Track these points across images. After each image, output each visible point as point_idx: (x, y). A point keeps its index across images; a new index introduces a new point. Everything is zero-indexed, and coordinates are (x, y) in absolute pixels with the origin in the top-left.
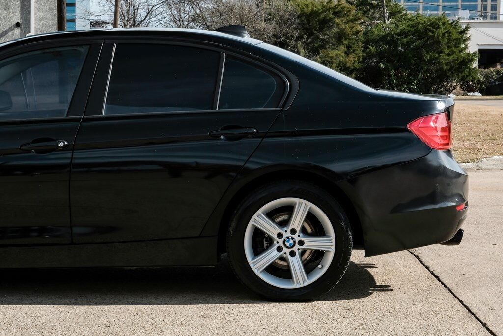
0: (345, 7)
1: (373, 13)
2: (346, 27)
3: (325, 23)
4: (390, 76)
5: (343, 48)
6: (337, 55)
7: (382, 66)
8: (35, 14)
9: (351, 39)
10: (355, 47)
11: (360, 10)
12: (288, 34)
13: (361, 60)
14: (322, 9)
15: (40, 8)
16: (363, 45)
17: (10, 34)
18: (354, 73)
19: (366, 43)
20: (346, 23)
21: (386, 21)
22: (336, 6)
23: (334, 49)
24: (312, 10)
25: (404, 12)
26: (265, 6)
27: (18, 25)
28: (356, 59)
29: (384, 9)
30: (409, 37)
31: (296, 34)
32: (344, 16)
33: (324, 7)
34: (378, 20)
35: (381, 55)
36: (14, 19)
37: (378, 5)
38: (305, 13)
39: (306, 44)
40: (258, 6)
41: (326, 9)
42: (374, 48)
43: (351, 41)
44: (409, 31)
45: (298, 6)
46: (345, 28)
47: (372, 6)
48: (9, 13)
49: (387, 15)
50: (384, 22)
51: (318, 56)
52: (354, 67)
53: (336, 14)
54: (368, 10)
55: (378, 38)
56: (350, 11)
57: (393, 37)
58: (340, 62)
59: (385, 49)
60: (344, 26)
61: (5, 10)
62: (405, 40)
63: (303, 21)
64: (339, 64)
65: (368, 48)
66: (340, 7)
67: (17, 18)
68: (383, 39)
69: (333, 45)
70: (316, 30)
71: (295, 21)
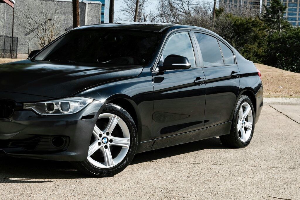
0: (258, 22)
1: (273, 26)
2: (259, 33)
3: (247, 30)
4: (282, 60)
5: (256, 44)
6: (253, 48)
7: (277, 54)
8: (88, 18)
9: (261, 40)
10: (263, 44)
11: (266, 24)
12: (227, 35)
13: (266, 51)
14: (246, 22)
15: (90, 15)
16: (267, 43)
18: (262, 58)
19: (269, 42)
20: (259, 31)
21: (281, 30)
22: (254, 21)
23: (251, 44)
24: (241, 23)
25: (291, 26)
26: (214, 19)
28: (263, 50)
29: (279, 24)
30: (293, 40)
31: (231, 35)
32: (258, 27)
33: (247, 21)
34: (276, 29)
35: (277, 49)
37: (276, 22)
38: (236, 24)
39: (236, 41)
40: (211, 19)
41: (248, 22)
42: (274, 45)
43: (261, 41)
44: (293, 36)
45: (233, 20)
47: (273, 22)
49: (281, 27)
50: (280, 31)
51: (243, 48)
52: (262, 55)
53: (254, 25)
54: (271, 24)
55: (276, 40)
56: (261, 24)
57: (284, 39)
58: (254, 51)
59: (280, 46)
60: (257, 32)
62: (291, 41)
63: (235, 28)
64: (254, 53)
65: (271, 45)
66: (256, 22)
68: (279, 40)
69: (251, 42)
70: (242, 34)
71: (231, 28)
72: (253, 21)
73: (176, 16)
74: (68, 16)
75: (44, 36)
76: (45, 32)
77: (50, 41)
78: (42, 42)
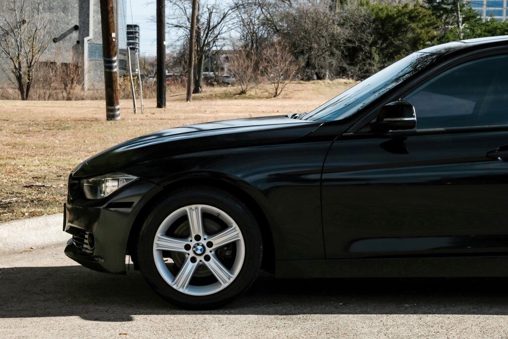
0: (421, 12)
1: (446, 18)
3: (399, 28)
8: (94, 17)
11: (433, 14)
12: (363, 39)
14: (397, 14)
17: (68, 37)
20: (421, 28)
21: (460, 26)
22: (412, 10)
24: (387, 15)
25: (478, 17)
26: (338, 11)
27: (76, 28)
29: (457, 13)
31: (371, 39)
32: (419, 21)
33: (400, 11)
34: (452, 25)
36: (73, 22)
37: (451, 10)
38: (379, 17)
39: (381, 50)
41: (400, 14)
45: (373, 10)
46: (421, 33)
47: (446, 11)
48: (67, 16)
49: (461, 19)
50: (458, 26)
53: (412, 18)
54: (442, 15)
56: (425, 16)
60: (419, 31)
61: (63, 12)
63: (378, 26)
66: (416, 11)
67: (75, 21)
69: (407, 50)
70: (390, 35)
71: (370, 26)
72: (412, 12)
73: (265, 8)
74: (57, 13)
75: (19, 55)
76: (19, 47)
77: (31, 63)
78: (15, 66)
